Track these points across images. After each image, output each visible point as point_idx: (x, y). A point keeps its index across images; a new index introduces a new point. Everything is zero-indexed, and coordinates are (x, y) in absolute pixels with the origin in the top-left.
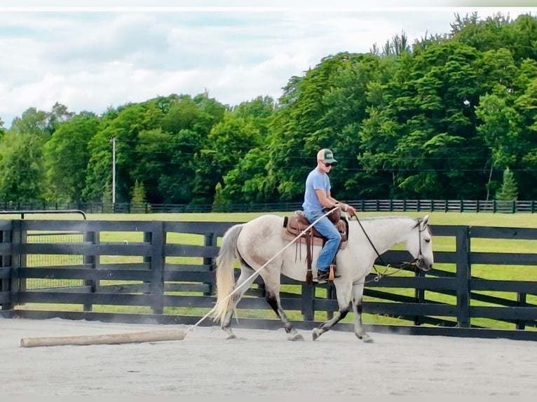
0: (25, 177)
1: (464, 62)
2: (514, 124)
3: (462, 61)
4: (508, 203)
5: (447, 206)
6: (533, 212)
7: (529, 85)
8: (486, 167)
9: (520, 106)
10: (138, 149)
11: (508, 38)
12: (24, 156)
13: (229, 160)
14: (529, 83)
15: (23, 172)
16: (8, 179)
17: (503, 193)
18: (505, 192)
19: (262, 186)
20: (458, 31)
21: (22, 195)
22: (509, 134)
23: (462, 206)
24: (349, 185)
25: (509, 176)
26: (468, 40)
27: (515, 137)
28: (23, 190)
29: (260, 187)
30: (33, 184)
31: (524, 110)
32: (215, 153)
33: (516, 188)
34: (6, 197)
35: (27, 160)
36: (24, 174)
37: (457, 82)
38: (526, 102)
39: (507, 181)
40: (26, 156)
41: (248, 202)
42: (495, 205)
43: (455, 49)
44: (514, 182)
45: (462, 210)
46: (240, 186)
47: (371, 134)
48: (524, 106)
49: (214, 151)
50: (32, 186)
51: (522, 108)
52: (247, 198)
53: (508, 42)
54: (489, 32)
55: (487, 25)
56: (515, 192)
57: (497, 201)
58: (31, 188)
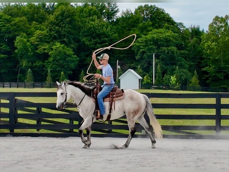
1: (6, 23)
2: (31, 50)
3: (6, 22)
4: (30, 84)
5: (4, 85)
6: (41, 88)
7: (36, 33)
8: (17, 68)
9: (32, 42)
11: (24, 12)
14: (36, 32)
17: (28, 79)
18: (29, 79)
20: (3, 9)
22: (29, 54)
23: (10, 85)
25: (30, 72)
26: (8, 13)
27: (31, 55)
31: (33, 44)
33: (33, 77)
37: (4, 32)
38: (34, 40)
39: (29, 74)
42: (25, 85)
43: (2, 17)
44: (32, 75)
45: (10, 87)
48: (34, 42)
51: (33, 43)
53: (24, 14)
54: (16, 10)
55: (15, 7)
56: (33, 79)
57: (26, 83)
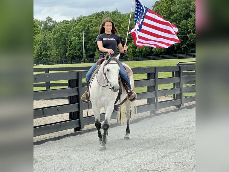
0: (45, 49)
10: (90, 35)
12: (44, 40)
13: (129, 38)
15: (44, 47)
16: (38, 50)
19: (144, 49)
21: (44, 57)
24: (184, 47)
28: (44, 55)
29: (144, 50)
30: (48, 52)
32: (123, 36)
34: (38, 58)
35: (46, 42)
36: (45, 48)
40: (45, 40)
41: (138, 56)
46: (135, 49)
47: (193, 24)
49: (122, 35)
50: (48, 53)
52: (138, 54)
58: (48, 54)
